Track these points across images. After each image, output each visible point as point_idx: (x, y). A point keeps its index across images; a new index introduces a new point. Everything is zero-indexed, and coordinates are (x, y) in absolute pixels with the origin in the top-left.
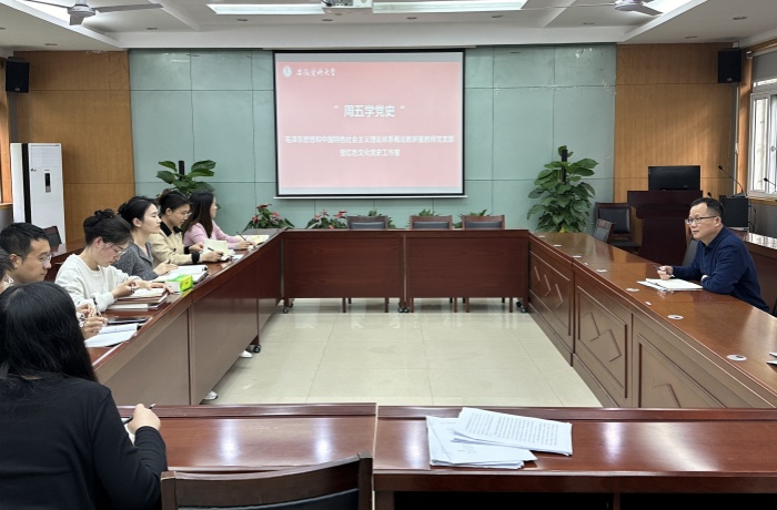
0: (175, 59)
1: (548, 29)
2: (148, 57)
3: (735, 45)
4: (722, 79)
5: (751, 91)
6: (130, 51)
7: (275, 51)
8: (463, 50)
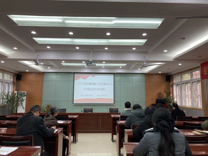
0: (53, 74)
1: (131, 70)
2: (47, 74)
5: (173, 84)
7: (74, 73)
8: (114, 73)
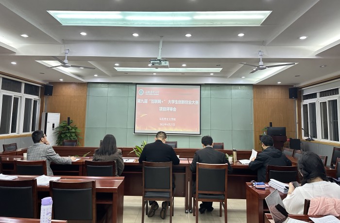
1: (230, 79)
3: (294, 86)
4: (291, 97)
8: (200, 85)
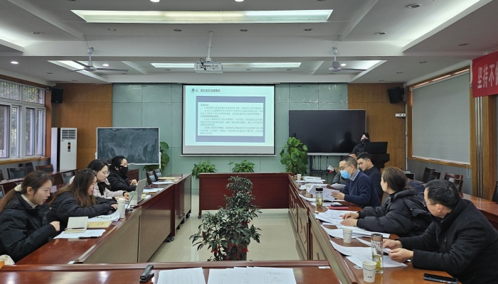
0: (135, 87)
2: (122, 87)
4: (392, 101)
6: (113, 84)
7: (183, 84)
8: (274, 85)
